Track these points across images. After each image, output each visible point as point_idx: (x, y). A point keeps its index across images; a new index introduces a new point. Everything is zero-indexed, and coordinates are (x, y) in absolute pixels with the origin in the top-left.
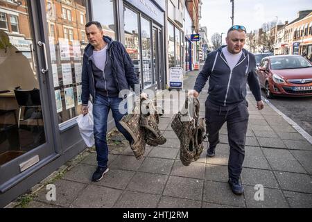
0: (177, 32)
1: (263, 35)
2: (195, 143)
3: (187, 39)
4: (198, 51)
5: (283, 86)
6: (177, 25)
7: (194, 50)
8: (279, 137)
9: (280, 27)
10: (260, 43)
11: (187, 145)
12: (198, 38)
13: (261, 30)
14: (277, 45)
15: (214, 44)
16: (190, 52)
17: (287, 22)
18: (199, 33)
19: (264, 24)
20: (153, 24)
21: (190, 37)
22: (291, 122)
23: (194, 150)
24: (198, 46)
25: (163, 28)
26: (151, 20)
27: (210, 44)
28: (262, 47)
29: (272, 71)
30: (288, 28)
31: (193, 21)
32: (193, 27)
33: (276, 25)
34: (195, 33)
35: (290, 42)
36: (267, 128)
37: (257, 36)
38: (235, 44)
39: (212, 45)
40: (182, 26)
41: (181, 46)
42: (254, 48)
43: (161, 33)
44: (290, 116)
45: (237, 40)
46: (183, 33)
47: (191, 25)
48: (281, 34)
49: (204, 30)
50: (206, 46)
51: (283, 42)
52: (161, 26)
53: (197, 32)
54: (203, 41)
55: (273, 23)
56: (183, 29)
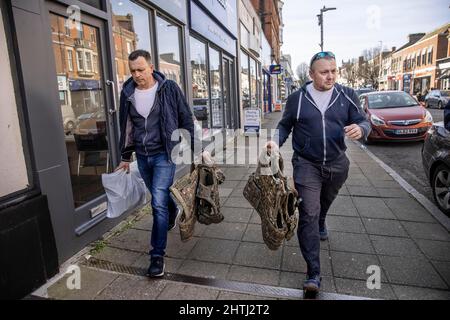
0: (252, 62)
1: (364, 65)
2: (285, 216)
3: (265, 72)
4: (279, 86)
5: (383, 128)
6: (252, 54)
7: (274, 85)
8: (373, 185)
9: (386, 55)
10: (360, 76)
11: (273, 220)
12: (279, 70)
13: (361, 59)
14: (383, 78)
15: (301, 78)
16: (270, 88)
17: (394, 48)
18: (281, 63)
19: (365, 51)
20: (224, 55)
21: (268, 69)
22: (389, 169)
23: (285, 226)
24: (279, 80)
25: (236, 59)
26: (221, 50)
27: (296, 77)
28: (363, 80)
29: (370, 111)
30: (395, 55)
31: (272, 48)
32: (273, 56)
33: (381, 52)
34: (275, 63)
35: (399, 73)
36: (360, 176)
37: (356, 67)
38: (324, 77)
39: (298, 79)
40: (258, 55)
41: (257, 81)
42: (353, 83)
43: (232, 65)
44: (389, 164)
45: (327, 71)
46: (260, 64)
47: (269, 53)
48: (387, 64)
49: (287, 59)
50: (291, 79)
51: (389, 74)
52: (232, 57)
53: (278, 62)
54: (287, 73)
55: (376, 50)
56: (259, 59)
